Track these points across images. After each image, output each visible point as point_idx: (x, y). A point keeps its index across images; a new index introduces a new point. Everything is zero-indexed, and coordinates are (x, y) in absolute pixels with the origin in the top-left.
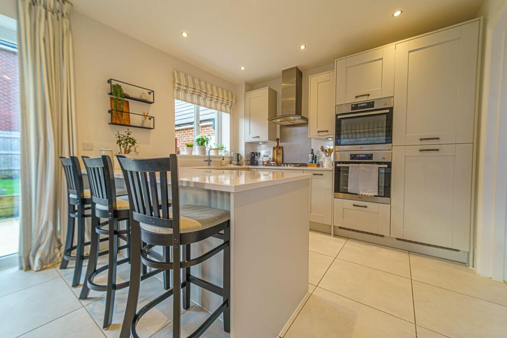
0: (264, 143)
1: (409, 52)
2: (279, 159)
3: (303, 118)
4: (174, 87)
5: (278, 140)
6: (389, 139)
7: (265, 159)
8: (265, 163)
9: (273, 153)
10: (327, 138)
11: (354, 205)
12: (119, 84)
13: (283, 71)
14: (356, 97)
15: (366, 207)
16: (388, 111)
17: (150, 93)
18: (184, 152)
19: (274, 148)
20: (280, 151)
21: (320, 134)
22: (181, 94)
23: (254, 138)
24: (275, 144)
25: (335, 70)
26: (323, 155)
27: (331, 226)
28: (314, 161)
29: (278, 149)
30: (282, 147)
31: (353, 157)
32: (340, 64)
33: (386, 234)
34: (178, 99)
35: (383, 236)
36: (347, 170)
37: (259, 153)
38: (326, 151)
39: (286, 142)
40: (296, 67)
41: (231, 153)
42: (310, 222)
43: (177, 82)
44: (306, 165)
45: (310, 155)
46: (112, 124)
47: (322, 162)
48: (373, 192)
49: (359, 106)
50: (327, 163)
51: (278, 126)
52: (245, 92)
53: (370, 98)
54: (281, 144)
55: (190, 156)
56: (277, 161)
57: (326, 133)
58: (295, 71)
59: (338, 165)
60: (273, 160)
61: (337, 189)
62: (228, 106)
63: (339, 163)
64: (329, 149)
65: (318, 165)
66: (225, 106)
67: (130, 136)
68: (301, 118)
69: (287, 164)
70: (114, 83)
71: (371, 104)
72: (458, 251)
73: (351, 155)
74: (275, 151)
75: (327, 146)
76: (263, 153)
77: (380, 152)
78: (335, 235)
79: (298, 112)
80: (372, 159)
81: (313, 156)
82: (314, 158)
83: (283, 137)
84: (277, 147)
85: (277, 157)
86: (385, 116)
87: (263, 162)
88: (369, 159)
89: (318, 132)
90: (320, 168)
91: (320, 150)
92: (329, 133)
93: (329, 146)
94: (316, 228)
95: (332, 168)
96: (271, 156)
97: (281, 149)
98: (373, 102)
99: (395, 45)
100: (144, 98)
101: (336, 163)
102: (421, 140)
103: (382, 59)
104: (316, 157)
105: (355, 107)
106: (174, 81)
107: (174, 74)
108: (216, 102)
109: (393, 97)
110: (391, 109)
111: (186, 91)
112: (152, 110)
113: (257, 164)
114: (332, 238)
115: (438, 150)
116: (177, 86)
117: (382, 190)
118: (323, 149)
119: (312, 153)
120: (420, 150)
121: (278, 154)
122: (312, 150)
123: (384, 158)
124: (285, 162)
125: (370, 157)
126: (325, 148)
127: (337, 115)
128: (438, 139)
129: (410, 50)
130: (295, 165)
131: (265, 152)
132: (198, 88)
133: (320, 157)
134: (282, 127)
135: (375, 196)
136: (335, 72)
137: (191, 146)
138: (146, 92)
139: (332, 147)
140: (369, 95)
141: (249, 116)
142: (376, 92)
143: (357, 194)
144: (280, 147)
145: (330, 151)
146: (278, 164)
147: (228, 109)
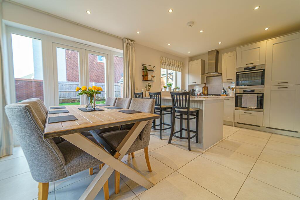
0: (198, 85)
1: (274, 44)
2: (206, 93)
3: (219, 73)
4: (161, 64)
5: (205, 83)
6: (263, 83)
7: (199, 93)
8: (199, 95)
9: (203, 90)
10: (232, 82)
11: (245, 113)
12: (146, 66)
13: (209, 52)
14: (247, 64)
15: (251, 113)
16: (262, 71)
17: (153, 67)
18: (163, 90)
19: (203, 88)
20: (206, 89)
21: (228, 81)
22: (163, 66)
23: (193, 83)
24: (204, 85)
25: (236, 51)
26: (230, 90)
27: (233, 122)
28: (224, 93)
29: (205, 88)
30: (207, 87)
31: (244, 91)
32: (239, 49)
33: (261, 125)
34: (162, 68)
35: (259, 126)
36: (241, 97)
37: (195, 90)
38: (231, 88)
39: (210, 84)
40: (216, 50)
41: (181, 90)
42: (224, 121)
43: (162, 61)
44: (220, 95)
45: (223, 91)
46: (144, 80)
47: (229, 93)
48: (254, 107)
49: (248, 68)
50: (232, 94)
51: (205, 77)
52: (189, 61)
53: (254, 65)
54: (206, 85)
55: (166, 92)
56: (204, 94)
57: (231, 80)
58: (215, 52)
59: (237, 95)
60: (203, 93)
61: (236, 106)
62: (180, 69)
63: (237, 94)
64: (233, 88)
65: (227, 95)
66: (179, 69)
67: (149, 85)
68: (218, 74)
69: (209, 95)
70: (145, 66)
71: (254, 68)
72: (297, 132)
73: (244, 90)
74: (204, 89)
75: (232, 86)
76: (197, 89)
77: (258, 89)
78: (235, 126)
79: (216, 71)
80: (254, 92)
81: (224, 91)
82: (225, 92)
83: (208, 82)
84: (205, 87)
85: (205, 92)
86: (261, 73)
87: (198, 94)
88: (253, 92)
89: (227, 80)
90: (228, 96)
91: (228, 88)
92: (233, 80)
93: (233, 86)
94: (226, 123)
95: (234, 96)
96: (201, 91)
97: (207, 88)
98: (255, 67)
99: (266, 42)
100: (152, 70)
101: (236, 94)
102: (279, 83)
103: (260, 47)
104: (225, 91)
105: (246, 69)
106: (161, 61)
107: (161, 58)
108: (176, 68)
109: (265, 64)
110: (264, 70)
111: (165, 65)
112: (154, 74)
113: (195, 95)
114: (234, 127)
115: (287, 88)
116: (162, 63)
117: (259, 106)
118: (229, 88)
119: (224, 89)
120: (278, 88)
121: (205, 90)
122: (224, 88)
123: (260, 92)
124: (209, 94)
125: (253, 91)
126: (231, 87)
127: (237, 73)
128: (287, 83)
129: (274, 43)
130: (215, 95)
131: (198, 90)
132: (169, 63)
133: (228, 91)
134: (207, 77)
135: (255, 108)
136: (236, 52)
137: (166, 87)
138: (152, 67)
139: (234, 87)
140: (253, 64)
141: (190, 73)
142: (257, 62)
143: (246, 108)
144: (206, 87)
145: (233, 89)
146: (205, 95)
147: (180, 70)
